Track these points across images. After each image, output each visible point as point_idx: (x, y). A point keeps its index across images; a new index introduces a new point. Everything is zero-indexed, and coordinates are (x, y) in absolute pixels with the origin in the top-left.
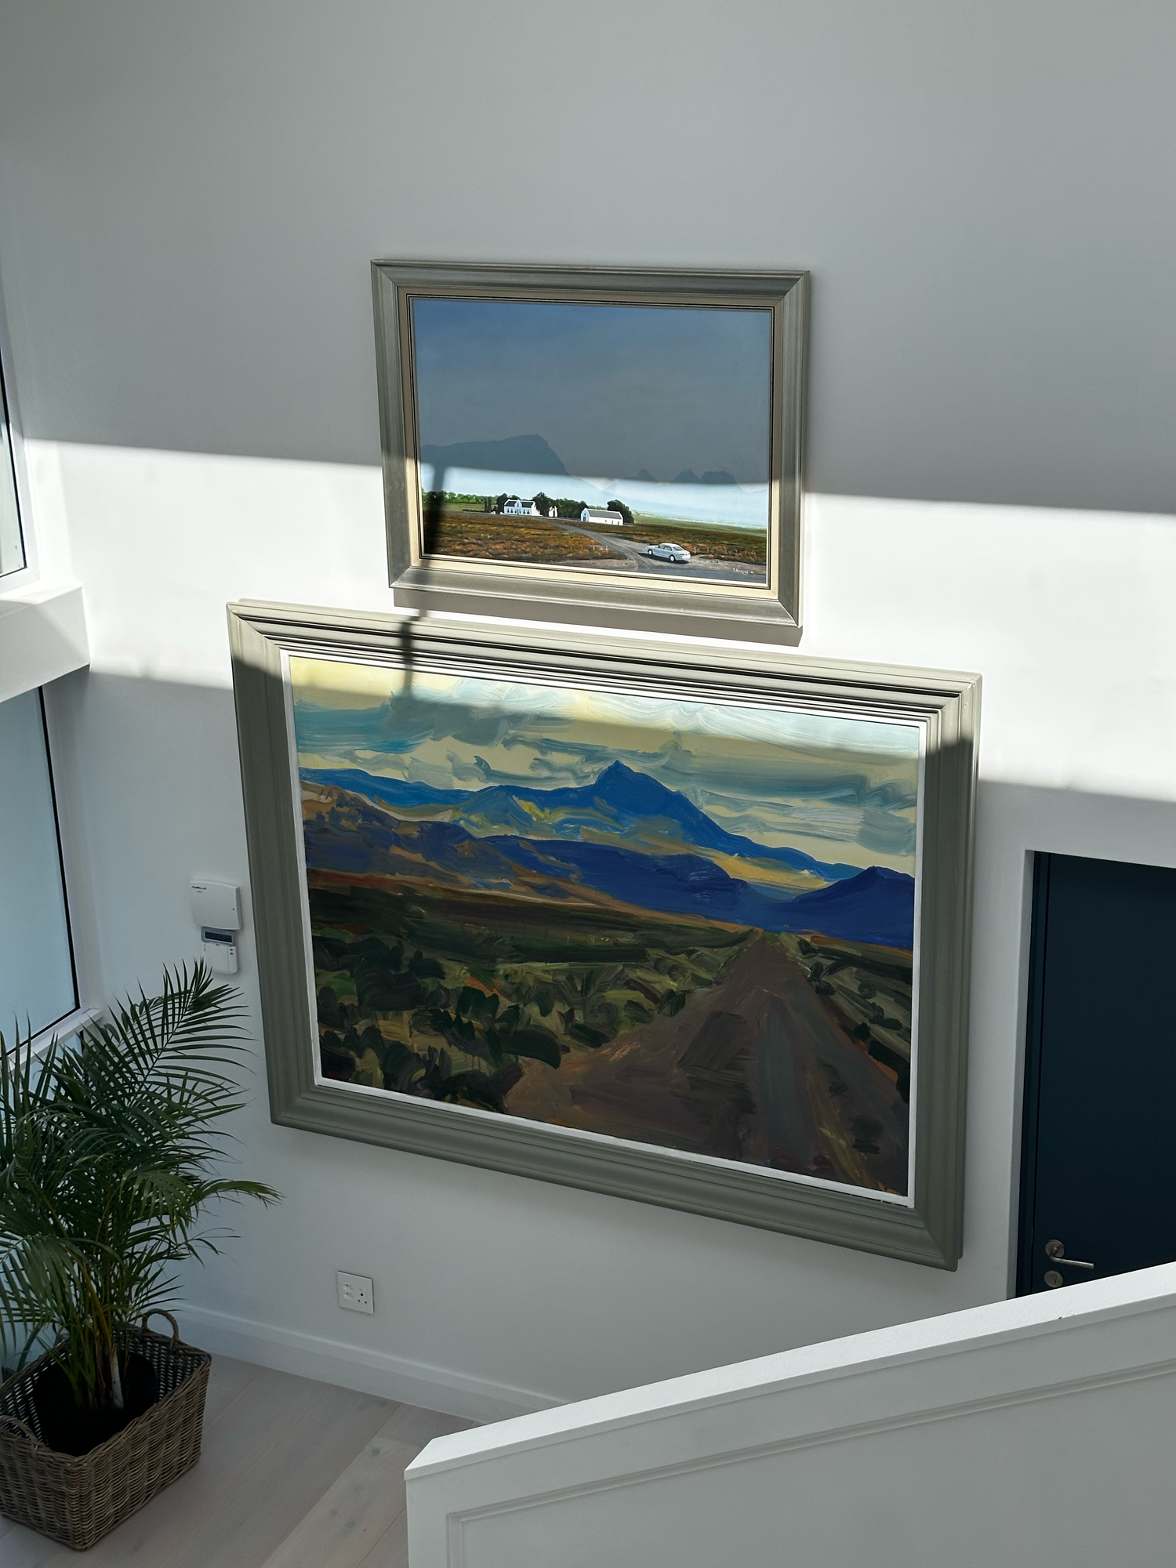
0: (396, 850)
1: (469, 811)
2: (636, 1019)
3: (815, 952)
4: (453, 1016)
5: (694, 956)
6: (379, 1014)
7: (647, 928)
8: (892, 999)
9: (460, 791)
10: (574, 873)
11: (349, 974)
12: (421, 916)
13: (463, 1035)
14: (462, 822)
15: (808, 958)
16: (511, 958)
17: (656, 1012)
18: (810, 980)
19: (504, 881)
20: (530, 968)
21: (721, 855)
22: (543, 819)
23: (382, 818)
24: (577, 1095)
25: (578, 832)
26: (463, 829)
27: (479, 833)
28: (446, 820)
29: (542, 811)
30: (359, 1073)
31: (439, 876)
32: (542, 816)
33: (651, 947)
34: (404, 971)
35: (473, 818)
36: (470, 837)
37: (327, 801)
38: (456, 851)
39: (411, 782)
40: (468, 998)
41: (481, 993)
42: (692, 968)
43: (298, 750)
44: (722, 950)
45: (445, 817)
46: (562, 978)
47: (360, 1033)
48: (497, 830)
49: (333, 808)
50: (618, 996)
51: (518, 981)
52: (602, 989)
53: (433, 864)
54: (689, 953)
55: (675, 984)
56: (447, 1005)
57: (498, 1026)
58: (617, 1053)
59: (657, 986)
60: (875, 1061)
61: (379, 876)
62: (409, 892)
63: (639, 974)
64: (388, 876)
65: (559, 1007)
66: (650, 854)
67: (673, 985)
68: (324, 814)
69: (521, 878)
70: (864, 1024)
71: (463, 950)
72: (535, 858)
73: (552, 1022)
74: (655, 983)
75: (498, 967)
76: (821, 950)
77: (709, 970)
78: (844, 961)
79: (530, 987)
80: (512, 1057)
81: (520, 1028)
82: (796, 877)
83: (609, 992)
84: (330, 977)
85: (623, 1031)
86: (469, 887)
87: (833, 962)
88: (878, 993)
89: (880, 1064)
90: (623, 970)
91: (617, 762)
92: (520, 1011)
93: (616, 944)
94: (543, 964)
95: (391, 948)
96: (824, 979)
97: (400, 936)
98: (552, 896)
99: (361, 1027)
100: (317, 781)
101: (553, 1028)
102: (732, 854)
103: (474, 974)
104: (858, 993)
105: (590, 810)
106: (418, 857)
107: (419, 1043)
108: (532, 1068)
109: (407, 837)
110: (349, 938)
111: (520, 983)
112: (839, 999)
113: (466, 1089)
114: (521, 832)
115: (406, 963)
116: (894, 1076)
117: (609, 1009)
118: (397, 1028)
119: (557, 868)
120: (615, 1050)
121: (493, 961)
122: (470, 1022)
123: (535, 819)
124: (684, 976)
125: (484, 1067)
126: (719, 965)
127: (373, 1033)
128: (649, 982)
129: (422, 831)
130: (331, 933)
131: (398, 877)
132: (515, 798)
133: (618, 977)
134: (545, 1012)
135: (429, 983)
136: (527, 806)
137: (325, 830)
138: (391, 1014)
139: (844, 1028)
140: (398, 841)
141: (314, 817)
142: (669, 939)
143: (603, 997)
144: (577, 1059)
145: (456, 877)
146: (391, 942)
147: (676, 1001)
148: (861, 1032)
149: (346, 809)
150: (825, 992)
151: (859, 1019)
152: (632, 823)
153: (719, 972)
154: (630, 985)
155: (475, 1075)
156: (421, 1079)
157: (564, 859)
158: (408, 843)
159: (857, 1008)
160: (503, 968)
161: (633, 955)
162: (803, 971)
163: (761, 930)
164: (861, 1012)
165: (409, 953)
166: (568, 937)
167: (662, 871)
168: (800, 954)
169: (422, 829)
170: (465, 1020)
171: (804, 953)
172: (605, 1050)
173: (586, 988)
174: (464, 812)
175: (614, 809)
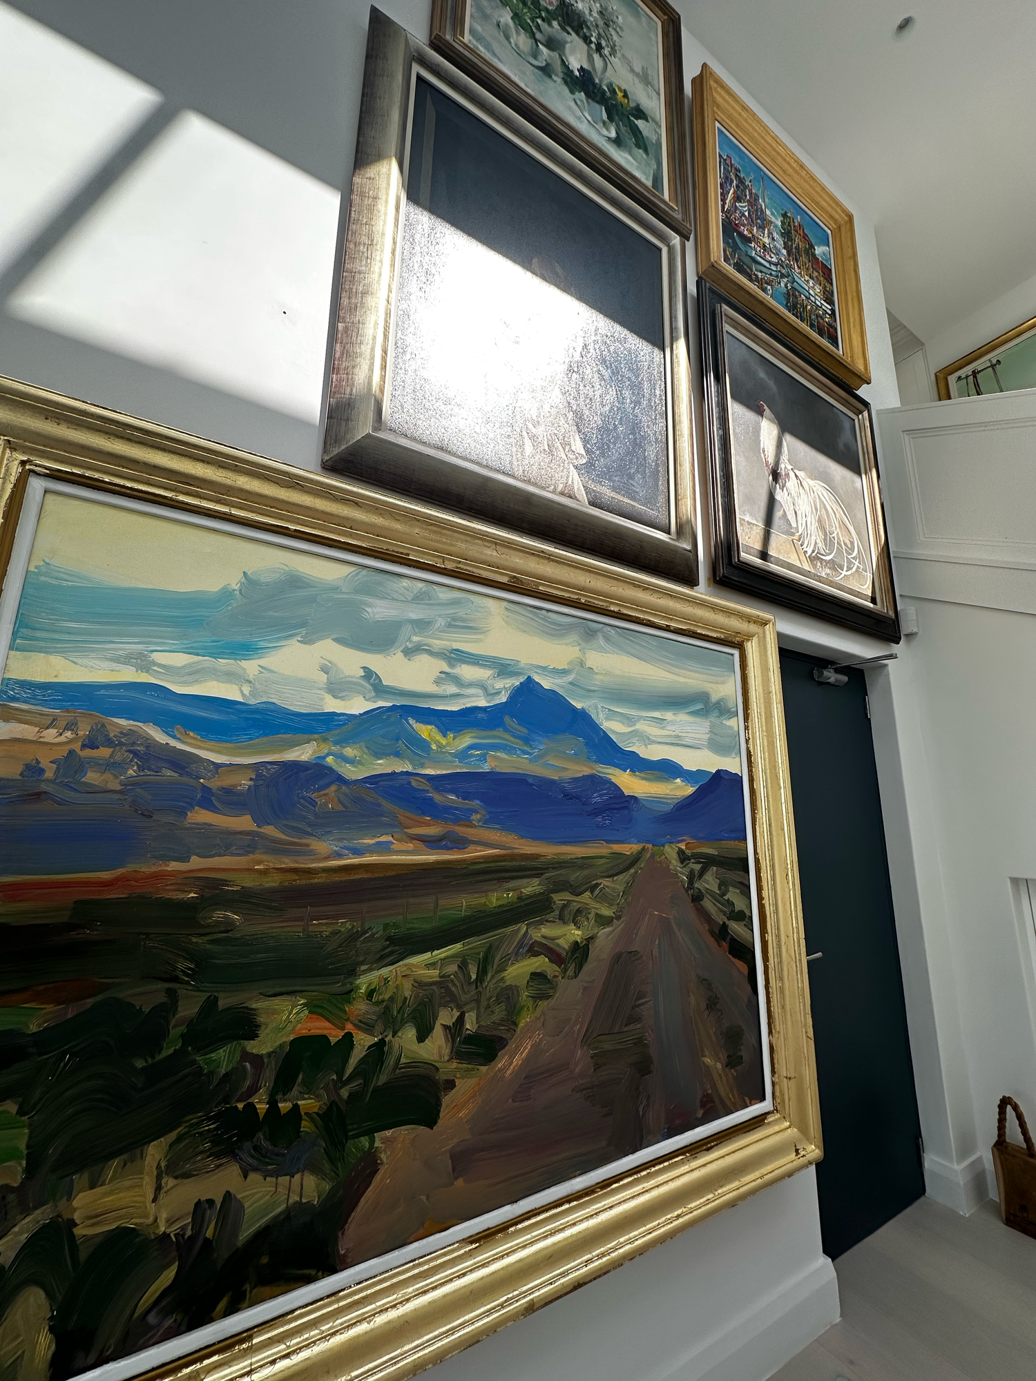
0: (200, 816)
1: (342, 742)
2: (540, 997)
3: (689, 859)
4: (262, 1108)
5: (597, 892)
6: (79, 1180)
7: (553, 868)
8: (738, 891)
9: (334, 714)
10: (475, 813)
12: (229, 926)
13: (275, 1141)
14: (330, 759)
15: (684, 867)
16: (380, 961)
17: (562, 977)
18: (687, 890)
19: (383, 839)
20: (410, 967)
21: (617, 771)
22: (445, 747)
23: (180, 762)
24: (457, 1162)
25: (485, 759)
26: (330, 769)
27: (353, 773)
28: (304, 758)
29: (445, 736)
31: (277, 848)
32: (444, 742)
33: (554, 892)
35: (349, 752)
36: (341, 779)
37: (62, 739)
38: (313, 803)
39: (252, 702)
40: (296, 1060)
41: (324, 1039)
42: (595, 907)
43: (11, 648)
44: (621, 877)
45: (304, 753)
46: (449, 970)
48: (383, 766)
49: (71, 752)
50: (518, 971)
51: (387, 997)
52: (502, 968)
53: (270, 830)
54: (592, 889)
55: (579, 933)
56: (253, 1090)
57: (345, 1093)
58: (511, 1062)
59: (560, 942)
60: (733, 959)
61: (154, 869)
63: (546, 931)
64: (174, 866)
65: (445, 1018)
66: (557, 778)
67: (577, 934)
68: (44, 763)
69: (409, 831)
70: (724, 923)
72: (431, 799)
73: (435, 1048)
74: (558, 938)
75: (358, 982)
77: (610, 904)
78: (707, 863)
79: (406, 998)
80: (364, 1142)
81: (381, 1080)
82: (670, 786)
83: (510, 970)
85: (524, 1020)
86: (328, 858)
87: (701, 865)
88: (731, 889)
89: (736, 961)
90: (526, 932)
91: (529, 677)
92: (386, 1049)
93: (518, 899)
94: (428, 955)
96: (696, 885)
97: (174, 980)
98: (448, 849)
100: (44, 703)
101: (435, 1057)
102: (628, 769)
103: (315, 1008)
104: (718, 892)
105: (499, 732)
106: (244, 823)
108: (396, 1144)
109: (228, 791)
111: (392, 999)
112: (706, 903)
113: (263, 1261)
114: (414, 766)
115: (176, 1032)
116: (744, 968)
117: (508, 995)
118: (123, 1195)
119: (457, 809)
120: (512, 1057)
121: (352, 973)
123: (434, 747)
124: (588, 918)
125: (310, 1189)
126: (619, 895)
127: (51, 1237)
128: (553, 939)
129: (257, 779)
131: (196, 862)
132: (411, 721)
133: (521, 945)
134: (424, 1033)
135: (223, 1058)
136: (425, 731)
137: (38, 796)
138: (111, 1166)
140: (207, 800)
142: (575, 876)
143: (503, 978)
144: (463, 1096)
145: (308, 845)
146: (149, 997)
147: (580, 951)
148: (722, 933)
149: (104, 752)
150: (697, 898)
151: (720, 919)
152: (542, 744)
153: (618, 904)
154: (534, 950)
155: (286, 1218)
156: (161, 1299)
157: (466, 796)
158: (231, 800)
159: (719, 909)
160: (366, 981)
161: (536, 909)
162: (682, 881)
163: (650, 846)
164: (721, 911)
165: (189, 1009)
166: (463, 903)
167: (568, 796)
168: (679, 864)
169: (259, 776)
170: (286, 1106)
171: (682, 863)
172: (500, 1064)
173: (482, 973)
174: (336, 743)
175: (525, 731)
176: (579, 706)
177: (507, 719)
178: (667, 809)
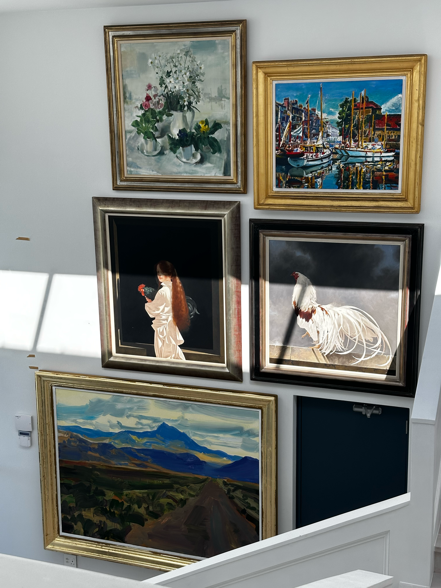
0: (90, 453)
1: (115, 439)
2: (170, 509)
3: (228, 485)
4: (108, 509)
5: (189, 487)
6: (83, 509)
7: (174, 478)
8: (253, 500)
9: (112, 433)
10: (149, 459)
11: (73, 496)
12: (98, 475)
13: (111, 516)
14: (112, 443)
15: (226, 487)
16: (128, 489)
17: (177, 506)
18: (227, 494)
19: (126, 462)
20: (135, 492)
21: (198, 453)
22: (139, 442)
23: (85, 442)
24: (150, 536)
25: (151, 445)
26: (112, 445)
27: (117, 446)
28: (107, 442)
29: (139, 439)
30: (75, 531)
31: (104, 461)
32: (139, 440)
33: (174, 484)
34: (91, 494)
35: (116, 441)
36: (115, 448)
37: (67, 436)
38: (110, 453)
39: (95, 429)
40: (113, 503)
41: (118, 501)
42: (189, 491)
43: (57, 420)
44: (198, 485)
45: (107, 441)
46: (145, 495)
47: (76, 516)
48: (124, 445)
49: (69, 439)
50: (164, 501)
51: (130, 497)
52: (159, 499)
53: (102, 457)
54: (187, 486)
55: (183, 496)
56: (106, 506)
57: (123, 512)
58: (164, 520)
59: (177, 497)
60: (248, 521)
61: (84, 462)
62: (94, 468)
63: (171, 493)
64: (87, 462)
65: (144, 505)
66: (174, 453)
67: (182, 497)
68: (66, 441)
69: (132, 461)
70: (244, 509)
71: (112, 486)
72: (137, 455)
73: (142, 511)
74: (176, 496)
75: (124, 492)
76: (230, 484)
77: (194, 491)
78: (237, 488)
79: (134, 499)
80: (128, 523)
81: (131, 513)
82: (222, 460)
83: (161, 500)
84: (66, 497)
85: (166, 513)
86: (114, 465)
87: (234, 488)
88: (249, 498)
89: (250, 522)
90: (165, 492)
91: (164, 423)
92: (131, 507)
93: (163, 483)
94: (139, 491)
95: (87, 486)
96: (231, 494)
97: (90, 482)
98: (142, 467)
99: (76, 514)
100: (63, 430)
101: (142, 513)
102: (201, 452)
103: (115, 494)
104: (242, 498)
105: (155, 438)
106: (97, 455)
107: (96, 519)
108: (135, 526)
109: (94, 448)
110: (73, 483)
111: (131, 497)
112: (236, 501)
113: (112, 535)
114: (132, 446)
115: (92, 491)
116: (254, 526)
117: (161, 505)
118: (89, 514)
119: (144, 458)
121: (122, 490)
122: (114, 511)
123: (137, 442)
124: (186, 494)
125: (118, 527)
126: (197, 490)
127: (80, 516)
128: (174, 496)
129: (99, 446)
130: (66, 481)
131: (90, 462)
132: (130, 435)
133: (164, 494)
134: (139, 507)
135: (100, 498)
136: (134, 437)
137: (66, 446)
138: (87, 509)
139: (238, 511)
140: (90, 449)
141: (62, 442)
142: (181, 481)
143: (159, 501)
144: (150, 523)
145: (110, 461)
146: (87, 484)
147: (183, 502)
148: (243, 512)
149: (73, 439)
150: (231, 498)
151: (243, 507)
152: (169, 443)
153: (197, 492)
154: (168, 497)
155: (115, 529)
156: (97, 532)
157: (146, 455)
158: (94, 450)
159: (242, 503)
160: (125, 492)
161: (169, 487)
162: (224, 491)
163: (210, 478)
164: (243, 504)
165: (93, 488)
166: (148, 481)
167: (178, 458)
168: (223, 486)
169: (99, 445)
170: (112, 511)
171: (225, 485)
172: (160, 520)
173: (153, 498)
174: (113, 439)
175: (163, 438)
176: (182, 431)
177: (157, 435)
178: (218, 467)
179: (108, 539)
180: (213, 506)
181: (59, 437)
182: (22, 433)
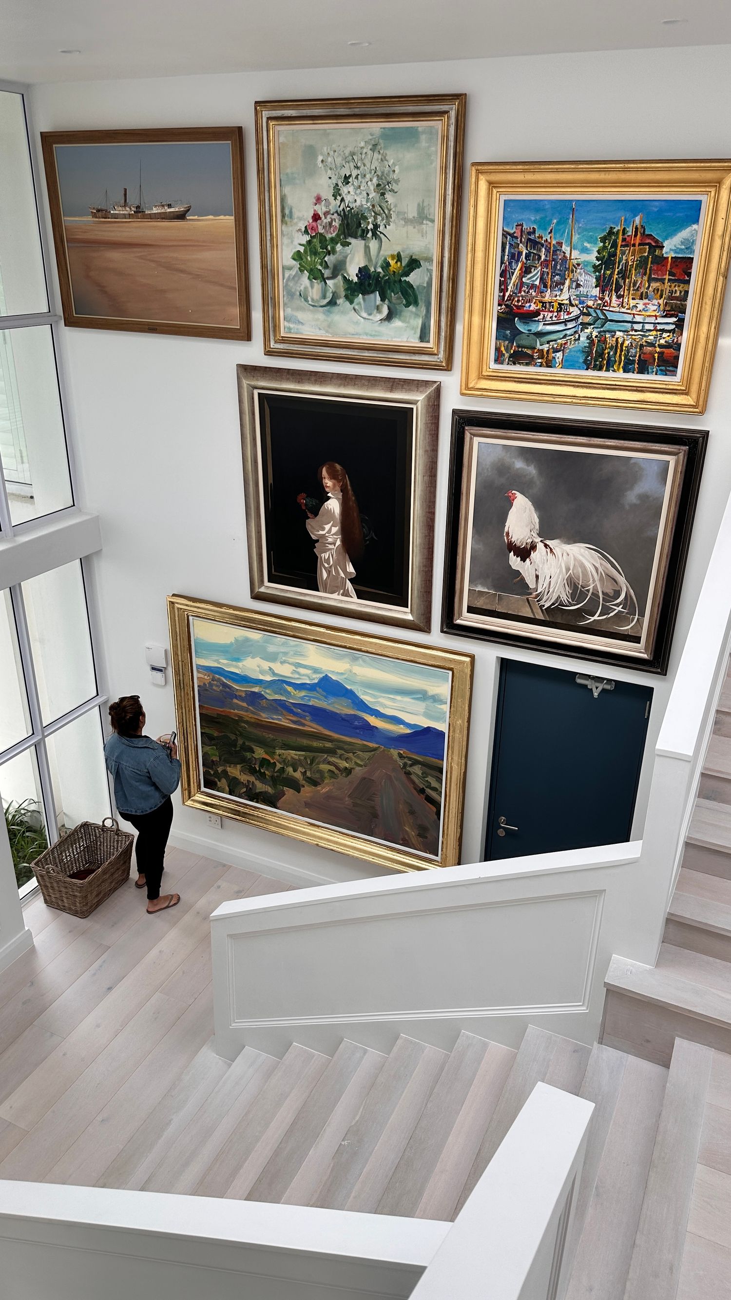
0: (235, 701)
1: (266, 688)
2: (331, 777)
3: (405, 758)
4: (258, 769)
5: (355, 755)
6: (228, 765)
7: (337, 742)
8: (435, 779)
9: (262, 680)
10: (308, 717)
11: (215, 748)
12: (245, 728)
13: (262, 777)
14: (263, 692)
15: (402, 760)
16: (281, 748)
17: (340, 775)
18: (402, 769)
19: (279, 717)
20: (290, 753)
21: (368, 715)
23: (230, 687)
24: (307, 805)
25: (310, 701)
26: (263, 695)
27: (269, 697)
28: (256, 691)
29: (296, 691)
30: (219, 788)
31: (253, 713)
32: (295, 693)
33: (338, 749)
34: (237, 749)
35: (267, 691)
36: (266, 698)
37: (208, 678)
38: (260, 704)
39: (242, 674)
40: (264, 762)
41: (269, 761)
42: (355, 759)
43: (196, 657)
44: (367, 753)
45: (256, 689)
46: (302, 758)
47: (219, 772)
48: (277, 697)
49: (210, 682)
50: (325, 767)
51: (284, 757)
52: (318, 764)
53: (250, 707)
54: (354, 753)
56: (255, 764)
57: (276, 774)
58: (323, 789)
59: (340, 765)
60: (427, 803)
61: (228, 710)
62: (241, 719)
63: (333, 759)
64: (232, 711)
65: (301, 769)
66: (339, 712)
67: (347, 765)
68: (206, 683)
69: (287, 717)
70: (423, 788)
71: (262, 743)
72: (292, 709)
73: (298, 775)
74: (340, 763)
75: (276, 751)
76: (407, 757)
77: (362, 760)
78: (415, 762)
79: (289, 760)
80: (281, 787)
81: (285, 776)
82: (398, 727)
83: (321, 765)
84: (208, 748)
85: (326, 781)
86: (265, 718)
87: (411, 762)
88: (429, 776)
89: (429, 804)
90: (327, 757)
91: (326, 675)
92: (285, 769)
93: (324, 747)
94: (295, 752)
95: (233, 739)
96: (408, 769)
97: (236, 735)
98: (299, 725)
99: (220, 769)
100: (204, 670)
101: (298, 777)
102: (372, 716)
103: (266, 753)
104: (421, 775)
105: (315, 693)
106: (245, 705)
107: (244, 778)
108: (289, 792)
109: (240, 696)
110: (216, 734)
111: (285, 758)
112: (413, 777)
113: (262, 798)
114: (286, 699)
115: (239, 746)
116: (435, 810)
117: (321, 772)
118: (235, 771)
119: (301, 714)
120: (323, 788)
121: (274, 748)
122: (264, 772)
123: (292, 694)
124: (351, 762)
125: (270, 790)
126: (366, 759)
127: (225, 772)
128: (337, 763)
129: (246, 694)
130: (207, 731)
131: (236, 711)
132: (284, 685)
133: (325, 760)
134: (295, 771)
135: (248, 755)
136: (289, 689)
137: (207, 690)
138: (232, 765)
139: (415, 789)
140: (236, 697)
141: (202, 684)
142: (346, 747)
143: (318, 767)
144: (307, 790)
145: (260, 714)
146: (233, 737)
147: (348, 771)
148: (422, 791)
149: (215, 682)
150: (408, 774)
151: (421, 786)
152: (332, 700)
153: (366, 762)
154: (329, 763)
155: (266, 792)
156: (244, 792)
157: (304, 711)
158: (241, 698)
159: (421, 781)
160: (278, 752)
161: (332, 752)
162: (399, 765)
163: (383, 747)
164: (422, 783)
165: (240, 742)
166: (305, 742)
167: (343, 719)
168: (398, 758)
170: (262, 771)
171: (400, 758)
172: (319, 788)
173: (312, 763)
174: (264, 688)
175: (325, 693)
176: (349, 688)
177: (318, 688)
178: (393, 735)
179: (257, 802)
180: (384, 781)
181: (198, 678)
182: (154, 669)
